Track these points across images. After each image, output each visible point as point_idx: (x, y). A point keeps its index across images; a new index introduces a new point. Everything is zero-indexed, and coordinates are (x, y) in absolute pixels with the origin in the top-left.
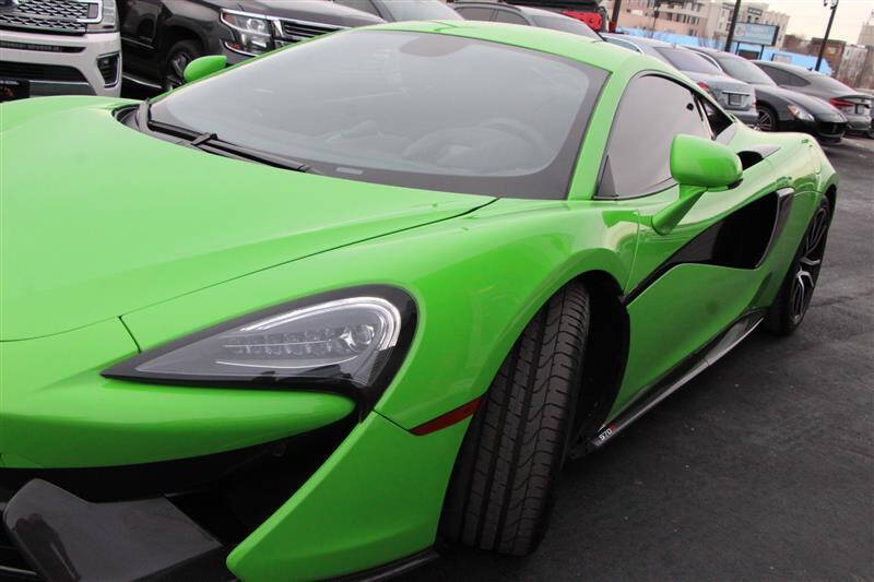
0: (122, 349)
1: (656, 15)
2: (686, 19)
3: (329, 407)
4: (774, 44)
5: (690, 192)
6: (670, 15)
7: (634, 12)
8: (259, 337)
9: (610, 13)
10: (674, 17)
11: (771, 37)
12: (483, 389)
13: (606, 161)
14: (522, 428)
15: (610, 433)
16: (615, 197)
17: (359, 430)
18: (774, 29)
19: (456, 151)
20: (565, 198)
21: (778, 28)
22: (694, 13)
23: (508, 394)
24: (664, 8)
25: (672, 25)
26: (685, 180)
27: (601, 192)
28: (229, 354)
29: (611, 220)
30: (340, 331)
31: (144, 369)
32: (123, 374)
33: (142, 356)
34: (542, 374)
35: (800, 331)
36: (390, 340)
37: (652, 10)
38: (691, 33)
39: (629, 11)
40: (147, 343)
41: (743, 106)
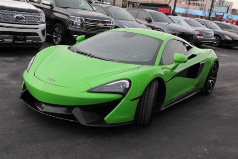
0: (89, 88)
1: (190, 3)
2: (199, 5)
3: (119, 96)
4: (227, 13)
5: (177, 64)
6: (194, 4)
7: (182, 3)
8: (109, 86)
9: (173, 8)
10: (195, 4)
11: (226, 10)
12: (141, 94)
13: (162, 58)
14: (147, 102)
15: (164, 108)
16: (163, 65)
17: (123, 100)
18: (227, 8)
19: (134, 56)
20: (154, 65)
21: (229, 7)
22: (202, 3)
23: (145, 96)
24: (191, 2)
25: (195, 7)
26: (176, 61)
27: (161, 64)
28: (104, 89)
29: (163, 69)
30: (120, 85)
31: (93, 90)
32: (90, 91)
33: (92, 89)
34: (150, 93)
35: (211, 94)
36: (128, 87)
37: (188, 2)
38: (201, 9)
39: (180, 3)
40: (93, 87)
41: (210, 36)
